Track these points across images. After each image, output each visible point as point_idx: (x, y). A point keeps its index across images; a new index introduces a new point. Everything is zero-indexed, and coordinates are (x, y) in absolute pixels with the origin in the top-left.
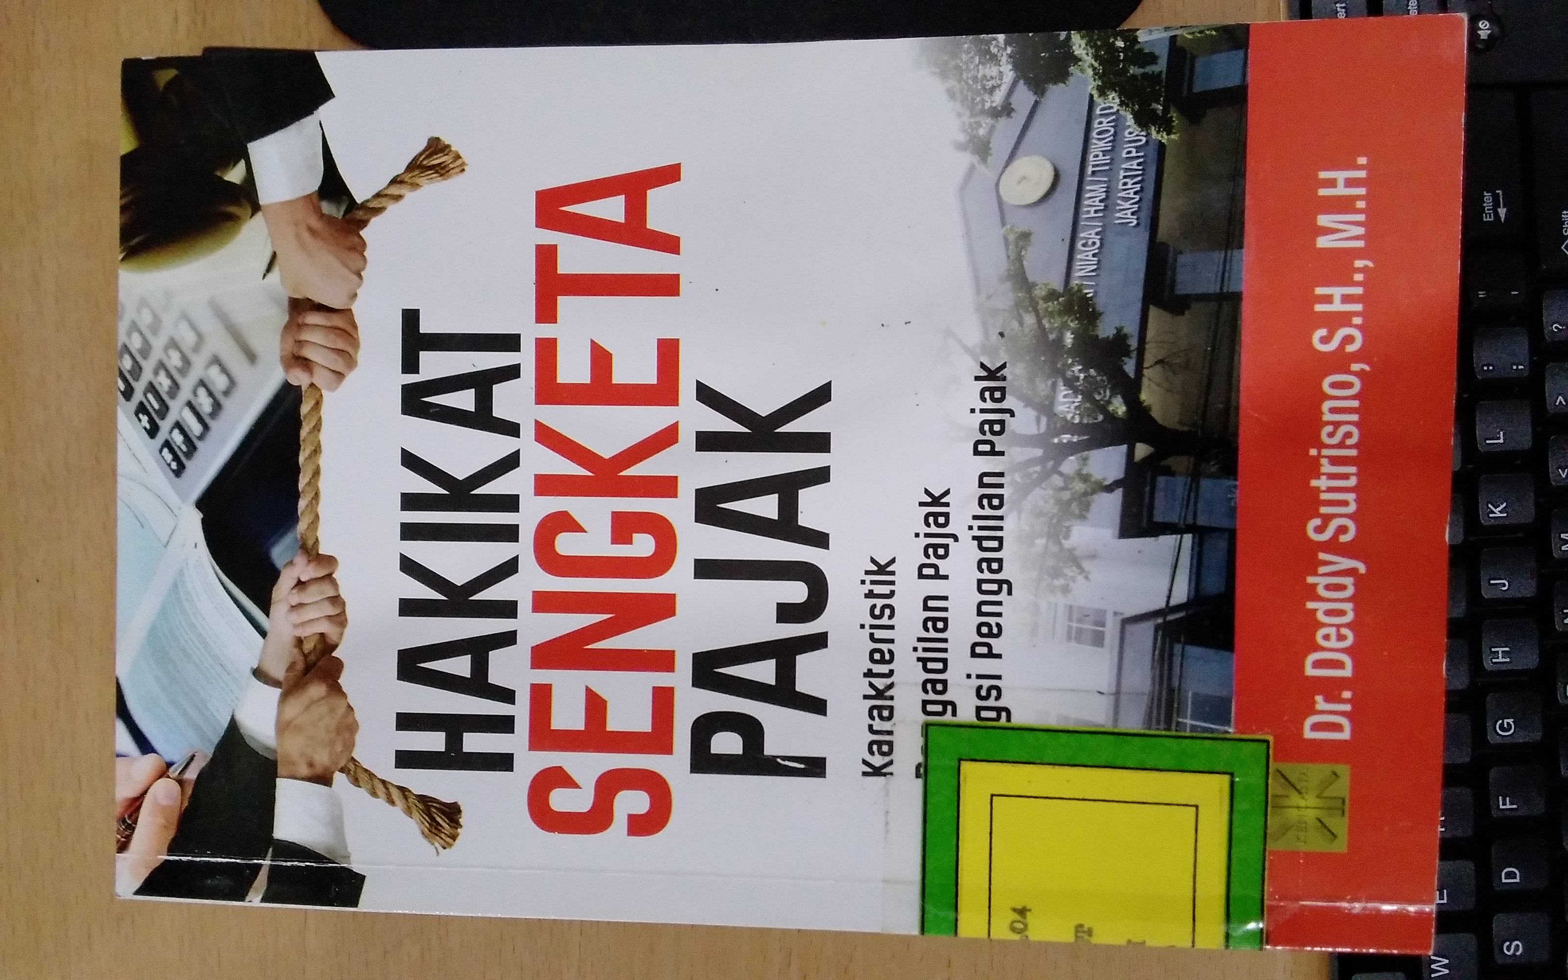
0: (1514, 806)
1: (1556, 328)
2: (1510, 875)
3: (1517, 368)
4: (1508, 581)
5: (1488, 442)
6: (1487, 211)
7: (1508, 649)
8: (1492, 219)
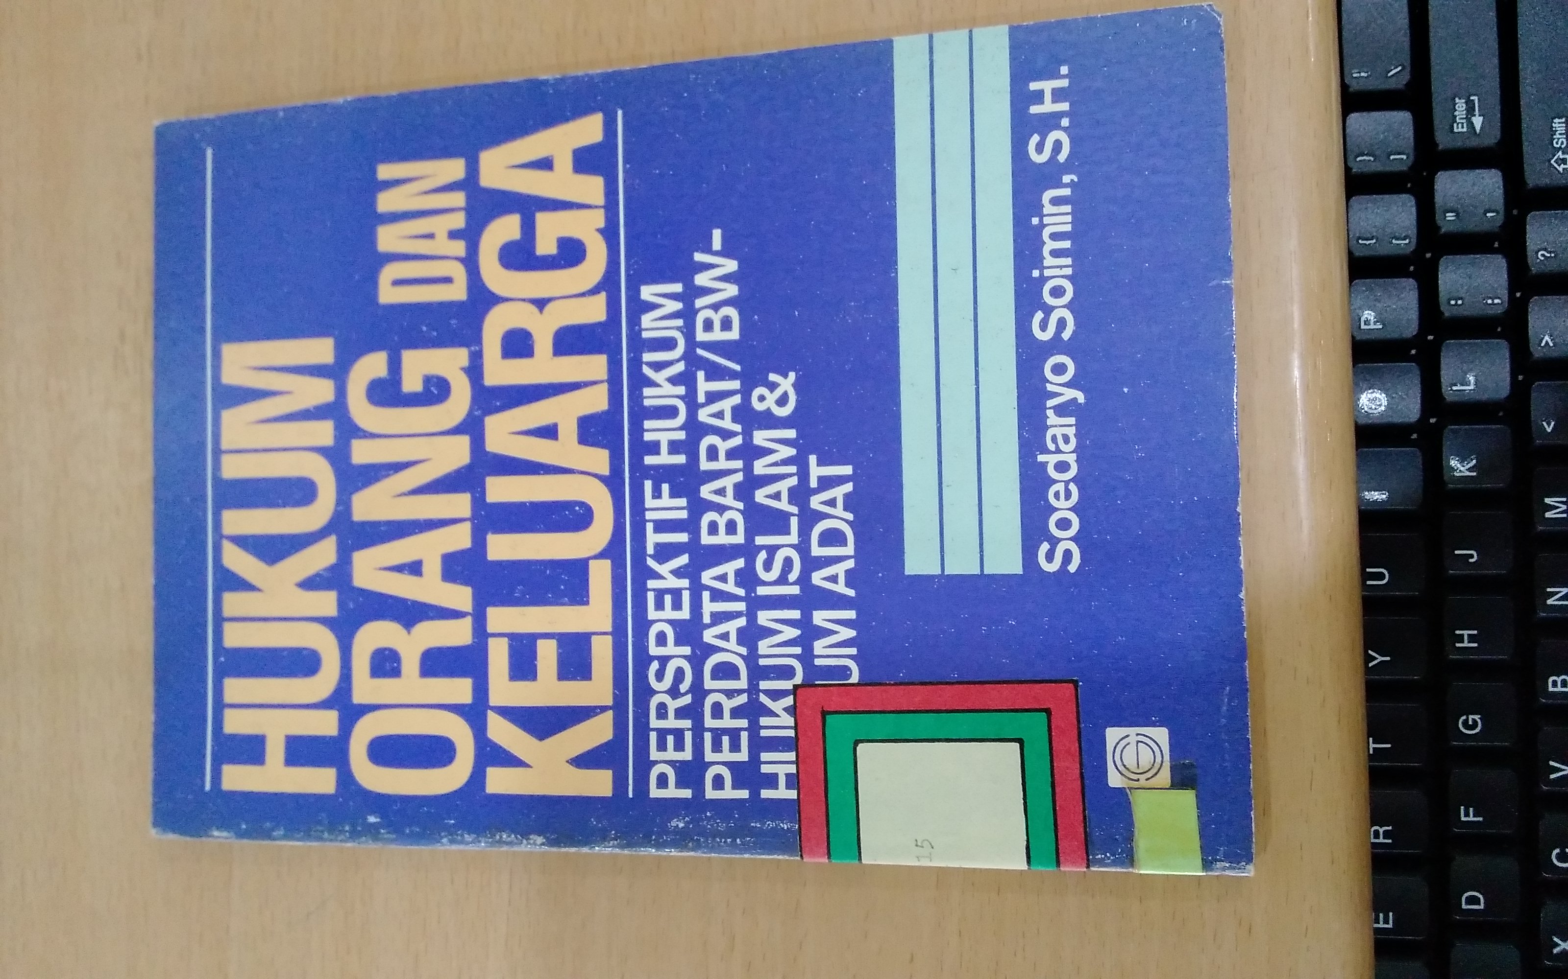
0: (1481, 819)
1: (1543, 255)
2: (1473, 900)
3: (1493, 301)
4: (1478, 553)
5: (1454, 388)
6: (1458, 121)
7: (1475, 632)
8: (1465, 130)
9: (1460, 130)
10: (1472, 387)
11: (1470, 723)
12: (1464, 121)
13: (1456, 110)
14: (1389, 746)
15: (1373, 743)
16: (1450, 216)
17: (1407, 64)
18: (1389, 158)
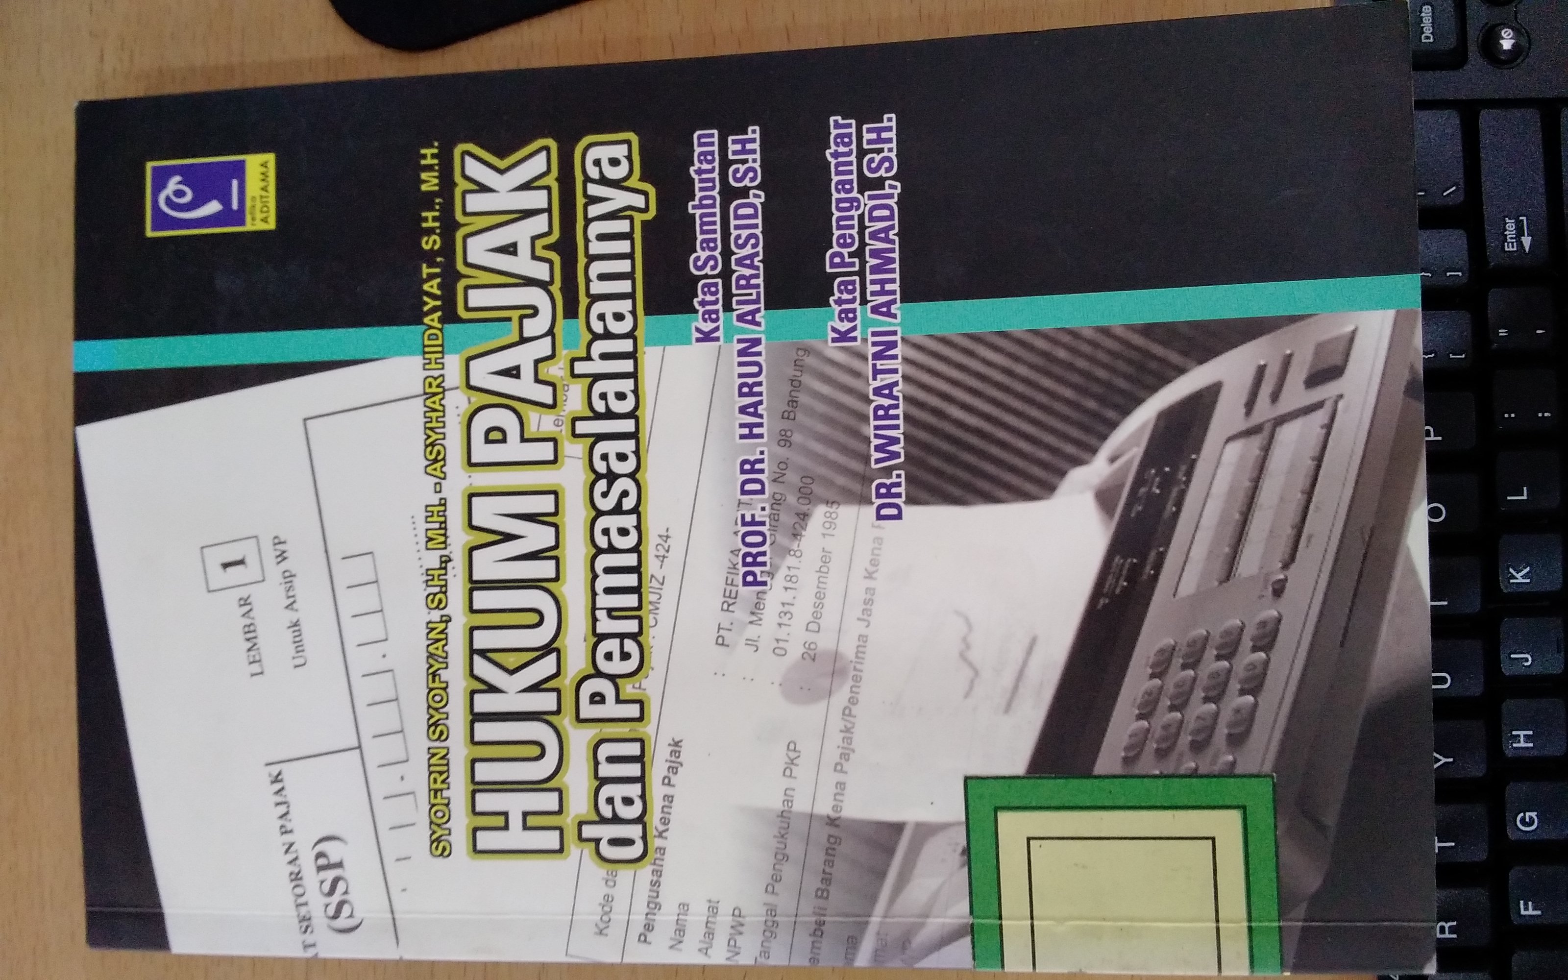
0: (1539, 913)
3: (1543, 415)
4: (1532, 656)
5: (1509, 498)
6: (1509, 240)
7: (1531, 733)
8: (1515, 249)
9: (1511, 249)
10: (1525, 497)
11: (1527, 820)
12: (1514, 240)
13: (1506, 230)
14: (1453, 844)
15: (1439, 842)
16: (1503, 332)
17: (1461, 182)
18: (1446, 274)
